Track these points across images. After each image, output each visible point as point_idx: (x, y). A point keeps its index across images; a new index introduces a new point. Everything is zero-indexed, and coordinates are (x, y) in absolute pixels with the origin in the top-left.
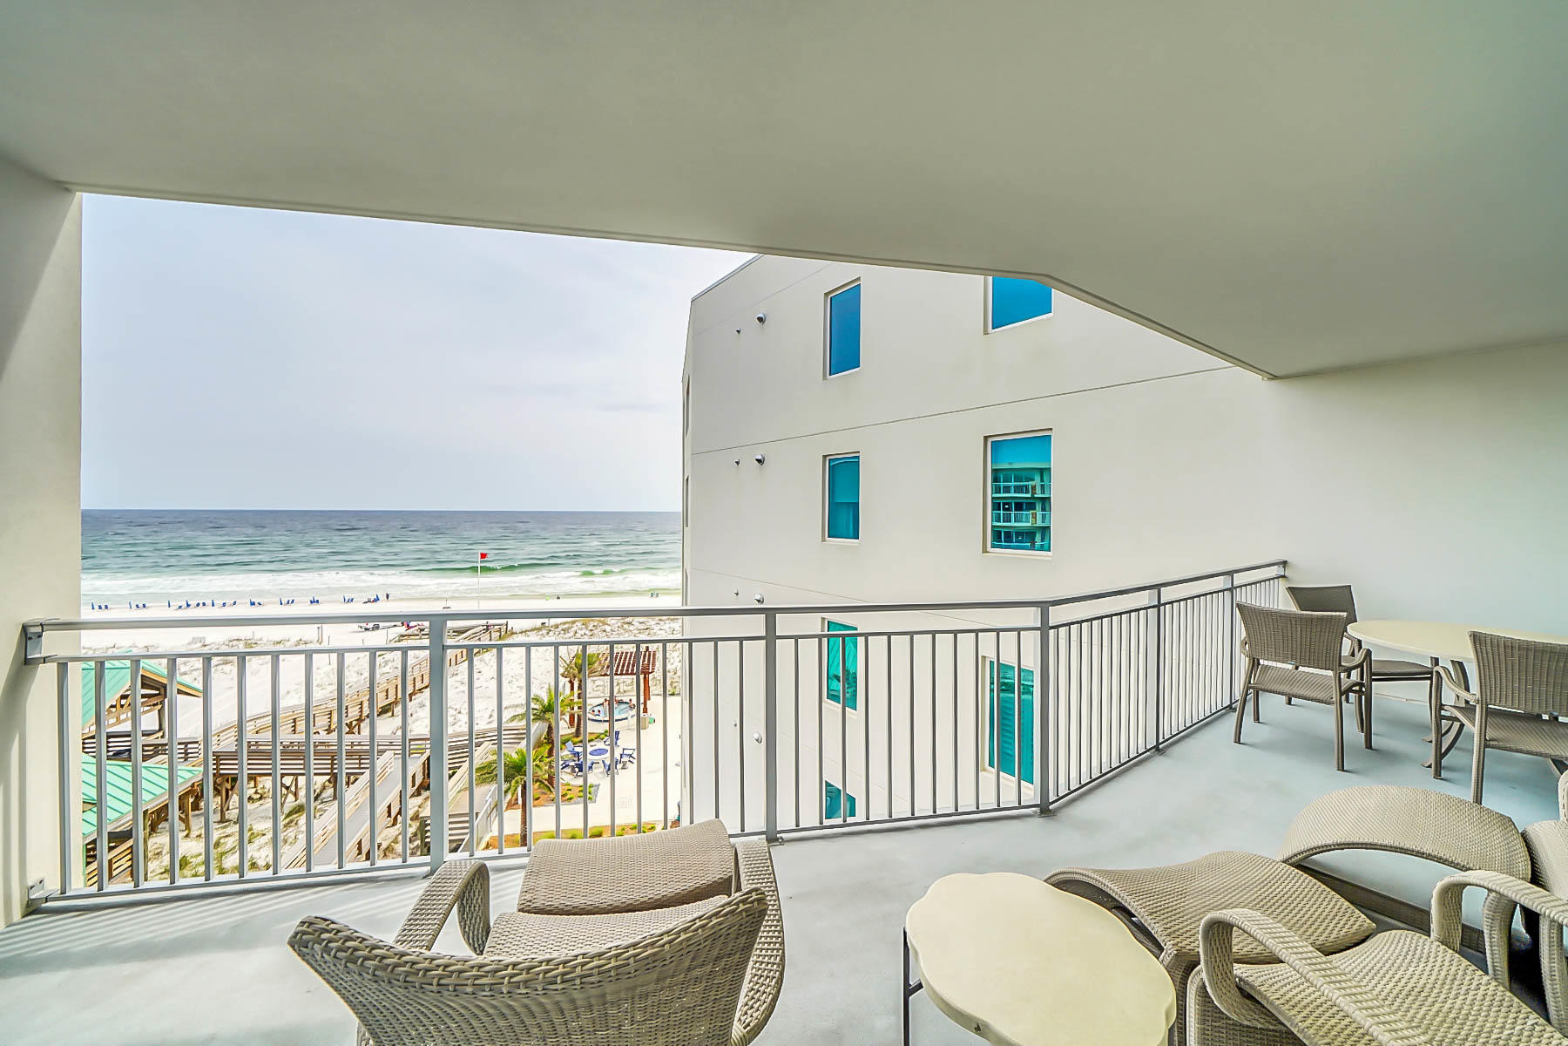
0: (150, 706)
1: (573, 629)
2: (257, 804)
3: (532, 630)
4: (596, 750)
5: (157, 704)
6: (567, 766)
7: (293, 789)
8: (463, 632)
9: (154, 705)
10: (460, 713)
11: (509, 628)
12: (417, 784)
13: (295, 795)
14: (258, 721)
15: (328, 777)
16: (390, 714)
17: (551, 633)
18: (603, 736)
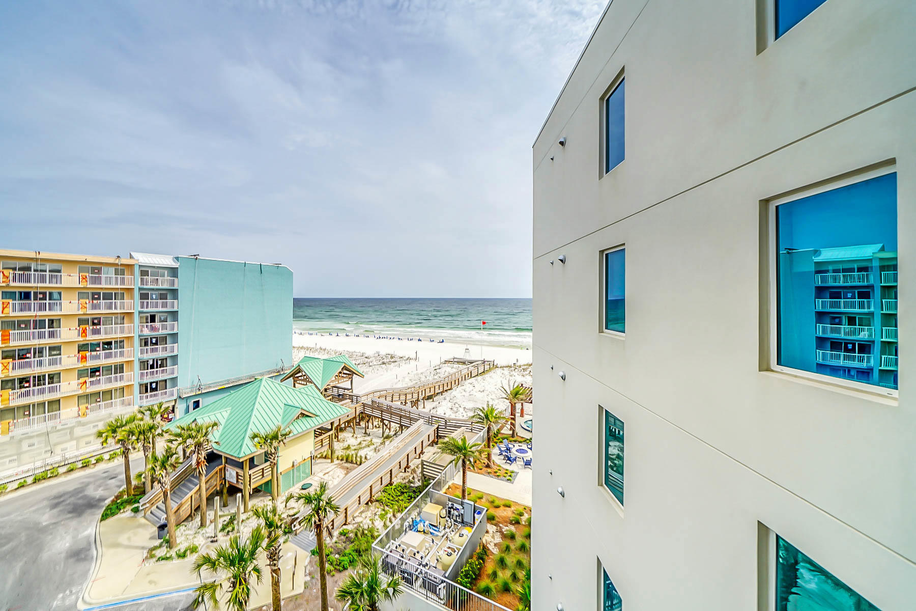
0: (348, 378)
1: (529, 370)
2: (378, 429)
3: (507, 367)
4: (520, 449)
5: (350, 378)
6: (502, 454)
7: (389, 426)
8: (472, 363)
10: (460, 407)
11: (495, 364)
12: (431, 441)
13: (390, 429)
14: (381, 392)
15: (399, 425)
16: (432, 400)
17: (516, 370)
18: (528, 441)
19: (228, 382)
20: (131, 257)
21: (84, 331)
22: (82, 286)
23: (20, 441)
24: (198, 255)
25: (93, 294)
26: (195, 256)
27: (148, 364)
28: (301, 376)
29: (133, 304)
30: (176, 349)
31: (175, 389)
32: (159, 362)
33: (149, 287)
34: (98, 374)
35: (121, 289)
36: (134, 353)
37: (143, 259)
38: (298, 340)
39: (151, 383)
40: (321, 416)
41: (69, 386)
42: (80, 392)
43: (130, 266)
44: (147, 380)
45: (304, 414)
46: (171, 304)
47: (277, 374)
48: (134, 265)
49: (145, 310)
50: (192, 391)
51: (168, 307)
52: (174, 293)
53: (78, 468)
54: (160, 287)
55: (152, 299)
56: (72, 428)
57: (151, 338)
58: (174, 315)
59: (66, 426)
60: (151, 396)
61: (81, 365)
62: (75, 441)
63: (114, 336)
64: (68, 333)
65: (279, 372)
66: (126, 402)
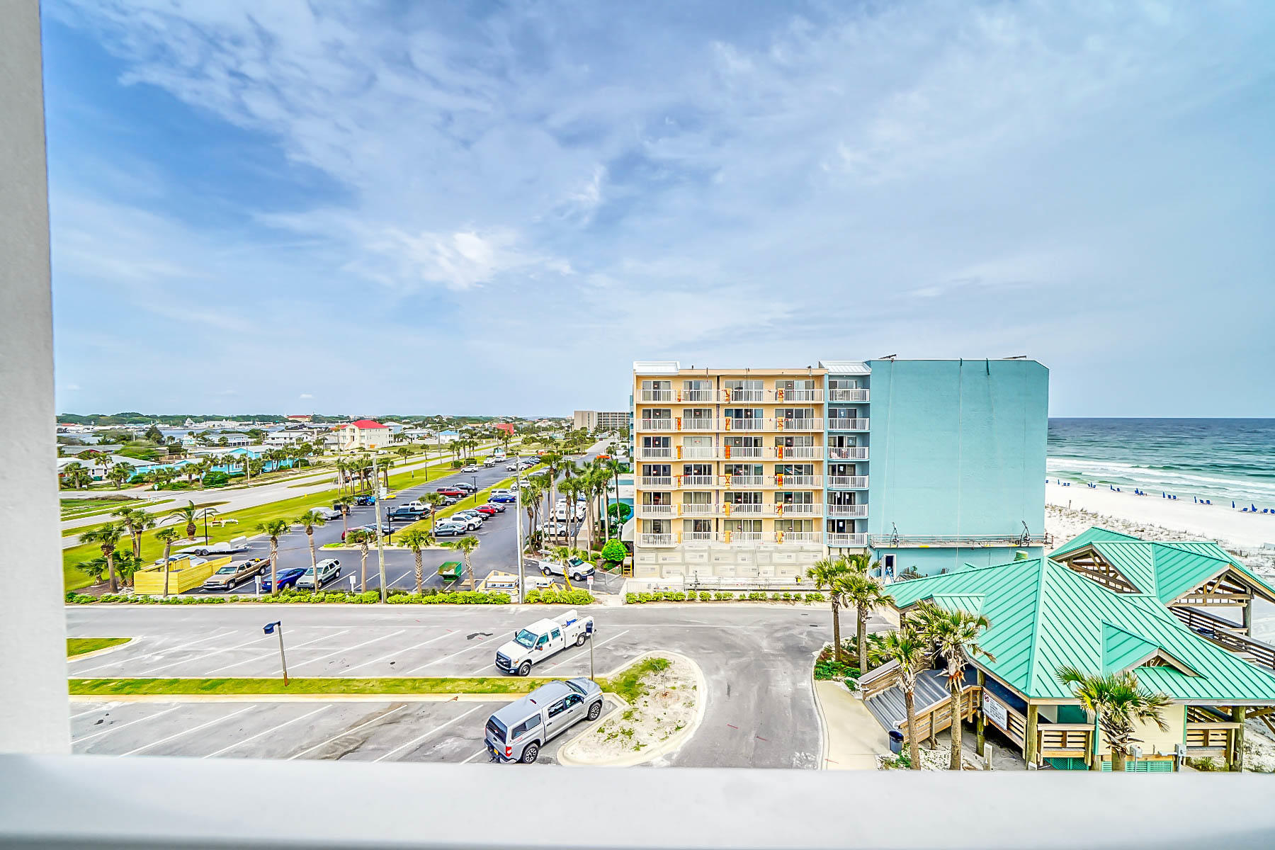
0: (1235, 600)
5: (1242, 601)
9: (1240, 601)
19: (933, 540)
20: (821, 366)
21: (781, 452)
22: (779, 403)
23: (737, 552)
24: (895, 355)
25: (787, 411)
26: (889, 357)
27: (835, 497)
28: (1092, 564)
29: (820, 423)
30: (868, 483)
31: (865, 534)
32: (847, 497)
33: (838, 401)
34: (790, 499)
35: (813, 405)
36: (821, 481)
37: (834, 368)
38: (1055, 493)
39: (839, 521)
40: (1212, 680)
41: (768, 508)
42: (777, 516)
43: (820, 377)
44: (836, 516)
45: (1163, 661)
46: (863, 425)
47: (1014, 545)
48: (823, 375)
49: (834, 430)
50: (884, 541)
51: (857, 427)
52: (865, 408)
53: (781, 600)
54: (851, 401)
55: (840, 416)
56: (771, 552)
57: (839, 466)
58: (864, 437)
59: (767, 549)
60: (838, 537)
61: (777, 487)
62: (773, 567)
63: (804, 459)
64: (768, 452)
65: (1018, 542)
66: (815, 538)
